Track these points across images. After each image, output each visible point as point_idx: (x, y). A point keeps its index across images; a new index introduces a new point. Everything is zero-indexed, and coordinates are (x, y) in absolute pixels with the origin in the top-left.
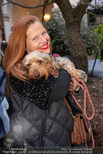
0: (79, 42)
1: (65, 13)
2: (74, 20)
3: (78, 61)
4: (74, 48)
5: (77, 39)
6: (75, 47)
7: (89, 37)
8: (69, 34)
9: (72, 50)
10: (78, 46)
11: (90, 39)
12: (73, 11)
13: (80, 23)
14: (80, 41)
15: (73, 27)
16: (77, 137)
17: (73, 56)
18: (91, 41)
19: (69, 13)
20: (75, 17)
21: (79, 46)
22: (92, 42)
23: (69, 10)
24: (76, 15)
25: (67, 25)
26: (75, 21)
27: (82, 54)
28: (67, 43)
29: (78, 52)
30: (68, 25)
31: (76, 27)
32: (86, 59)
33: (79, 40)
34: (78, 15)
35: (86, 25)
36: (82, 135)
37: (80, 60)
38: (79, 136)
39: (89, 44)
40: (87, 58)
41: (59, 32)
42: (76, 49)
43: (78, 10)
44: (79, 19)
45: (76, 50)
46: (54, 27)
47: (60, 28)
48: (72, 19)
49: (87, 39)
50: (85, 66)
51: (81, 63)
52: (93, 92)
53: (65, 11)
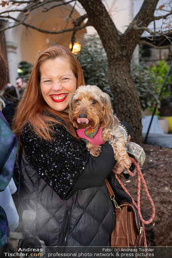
0: (128, 89)
1: (107, 42)
2: (121, 53)
3: (127, 118)
4: (120, 98)
5: (125, 83)
6: (121, 96)
7: (143, 81)
8: (113, 76)
9: (118, 100)
10: (126, 95)
11: (145, 84)
12: (120, 39)
13: (130, 58)
14: (131, 87)
15: (119, 64)
16: (120, 239)
17: (119, 110)
18: (146, 87)
19: (114, 43)
20: (122, 49)
21: (129, 95)
22: (148, 89)
23: (113, 38)
24: (125, 45)
25: (109, 60)
26: (122, 56)
27: (133, 107)
28: (108, 89)
29: (127, 105)
30: (112, 60)
31: (124, 64)
32: (139, 115)
33: (129, 84)
34: (127, 46)
35: (137, 62)
36: (128, 237)
37: (130, 117)
38: (124, 237)
39: (143, 92)
40: (141, 114)
41: (95, 71)
42: (124, 99)
43: (128, 38)
44: (130, 52)
45: (123, 101)
46: (89, 64)
47: (97, 66)
48: (118, 52)
49: (141, 84)
50: (137, 126)
51: (132, 121)
52: (150, 168)
53: (107, 39)
